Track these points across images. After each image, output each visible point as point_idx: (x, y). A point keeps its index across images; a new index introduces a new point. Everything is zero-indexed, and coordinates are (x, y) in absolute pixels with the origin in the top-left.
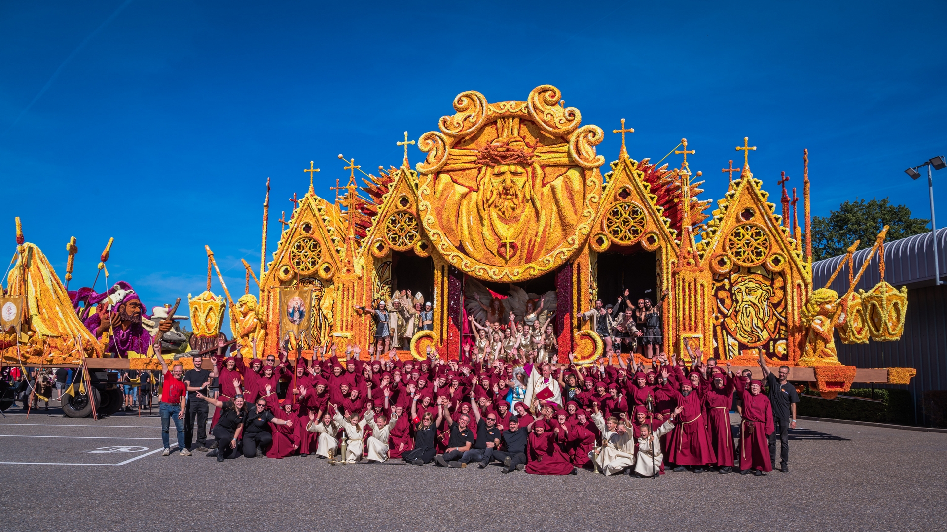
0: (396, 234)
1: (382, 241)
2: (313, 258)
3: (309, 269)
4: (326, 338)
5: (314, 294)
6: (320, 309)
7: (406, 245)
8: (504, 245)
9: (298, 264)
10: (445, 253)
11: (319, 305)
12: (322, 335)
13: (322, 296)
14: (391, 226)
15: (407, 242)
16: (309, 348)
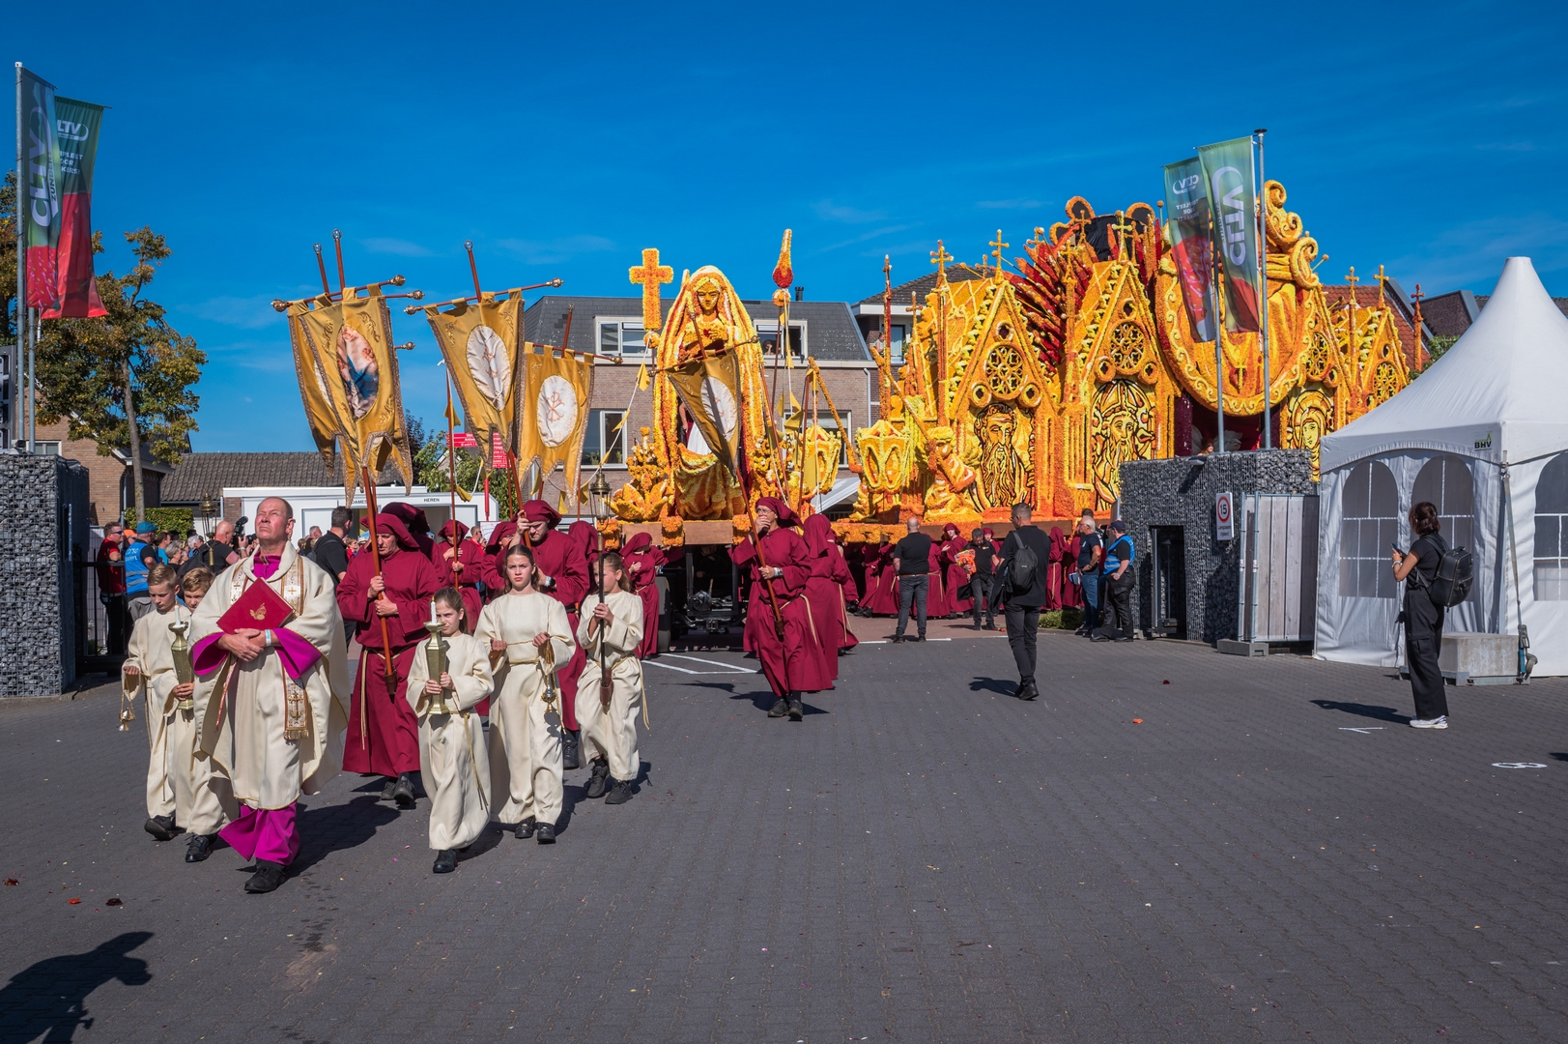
0: (1119, 351)
1: (1107, 360)
2: (1013, 376)
3: (1009, 392)
4: (1023, 489)
5: (1004, 426)
6: (1012, 448)
7: (1131, 367)
8: (1237, 371)
9: (995, 383)
10: (1192, 378)
11: (1010, 442)
12: (1017, 485)
13: (1014, 430)
14: (1115, 340)
15: (1132, 362)
16: (1002, 503)
